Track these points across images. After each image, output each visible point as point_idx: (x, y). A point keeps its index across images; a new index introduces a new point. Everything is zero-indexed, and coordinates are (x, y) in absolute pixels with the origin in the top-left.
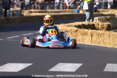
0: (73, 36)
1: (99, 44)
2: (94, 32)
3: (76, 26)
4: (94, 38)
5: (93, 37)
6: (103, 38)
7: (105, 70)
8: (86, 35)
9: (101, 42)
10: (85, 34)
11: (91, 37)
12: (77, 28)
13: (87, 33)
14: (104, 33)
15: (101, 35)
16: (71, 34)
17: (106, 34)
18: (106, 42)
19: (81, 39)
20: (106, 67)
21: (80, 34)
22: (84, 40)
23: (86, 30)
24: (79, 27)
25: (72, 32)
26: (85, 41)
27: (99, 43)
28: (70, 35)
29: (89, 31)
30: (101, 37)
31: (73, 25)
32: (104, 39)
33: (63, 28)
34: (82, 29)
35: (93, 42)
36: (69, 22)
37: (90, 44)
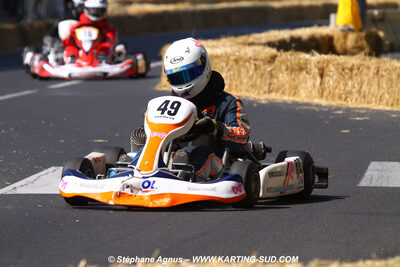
0: (262, 75)
1: (346, 99)
2: (328, 62)
3: (270, 44)
4: (330, 81)
5: (326, 79)
6: (359, 80)
7: (363, 183)
8: (304, 73)
9: (351, 93)
10: (301, 69)
11: (319, 79)
12: (274, 51)
13: (306, 64)
14: (361, 65)
15: (351, 70)
16: (256, 69)
17: (368, 68)
18: (369, 93)
19: (287, 86)
20: (368, 174)
21: (284, 67)
22: (296, 87)
23: (304, 56)
24: (282, 46)
25: (257, 63)
26: (302, 91)
27: (344, 96)
28: (251, 73)
29: (313, 58)
30: (351, 78)
31: (264, 41)
32: (362, 82)
33: (228, 50)
34: (290, 53)
35: (325, 94)
36: (248, 32)
37: (317, 101)
